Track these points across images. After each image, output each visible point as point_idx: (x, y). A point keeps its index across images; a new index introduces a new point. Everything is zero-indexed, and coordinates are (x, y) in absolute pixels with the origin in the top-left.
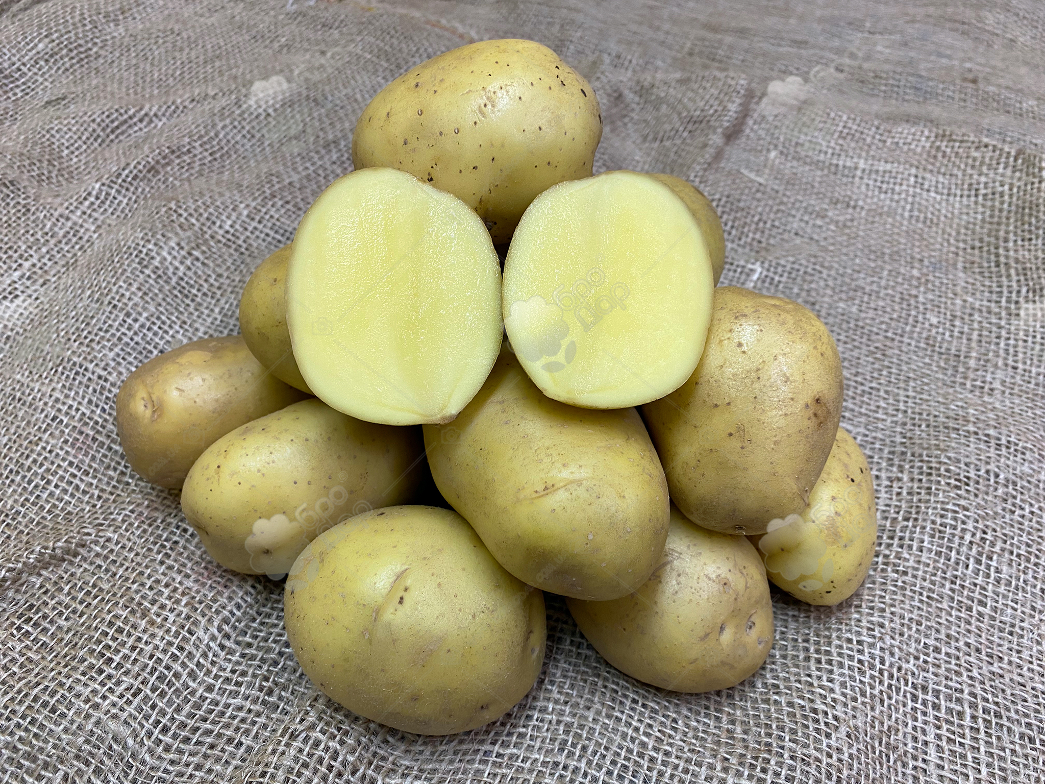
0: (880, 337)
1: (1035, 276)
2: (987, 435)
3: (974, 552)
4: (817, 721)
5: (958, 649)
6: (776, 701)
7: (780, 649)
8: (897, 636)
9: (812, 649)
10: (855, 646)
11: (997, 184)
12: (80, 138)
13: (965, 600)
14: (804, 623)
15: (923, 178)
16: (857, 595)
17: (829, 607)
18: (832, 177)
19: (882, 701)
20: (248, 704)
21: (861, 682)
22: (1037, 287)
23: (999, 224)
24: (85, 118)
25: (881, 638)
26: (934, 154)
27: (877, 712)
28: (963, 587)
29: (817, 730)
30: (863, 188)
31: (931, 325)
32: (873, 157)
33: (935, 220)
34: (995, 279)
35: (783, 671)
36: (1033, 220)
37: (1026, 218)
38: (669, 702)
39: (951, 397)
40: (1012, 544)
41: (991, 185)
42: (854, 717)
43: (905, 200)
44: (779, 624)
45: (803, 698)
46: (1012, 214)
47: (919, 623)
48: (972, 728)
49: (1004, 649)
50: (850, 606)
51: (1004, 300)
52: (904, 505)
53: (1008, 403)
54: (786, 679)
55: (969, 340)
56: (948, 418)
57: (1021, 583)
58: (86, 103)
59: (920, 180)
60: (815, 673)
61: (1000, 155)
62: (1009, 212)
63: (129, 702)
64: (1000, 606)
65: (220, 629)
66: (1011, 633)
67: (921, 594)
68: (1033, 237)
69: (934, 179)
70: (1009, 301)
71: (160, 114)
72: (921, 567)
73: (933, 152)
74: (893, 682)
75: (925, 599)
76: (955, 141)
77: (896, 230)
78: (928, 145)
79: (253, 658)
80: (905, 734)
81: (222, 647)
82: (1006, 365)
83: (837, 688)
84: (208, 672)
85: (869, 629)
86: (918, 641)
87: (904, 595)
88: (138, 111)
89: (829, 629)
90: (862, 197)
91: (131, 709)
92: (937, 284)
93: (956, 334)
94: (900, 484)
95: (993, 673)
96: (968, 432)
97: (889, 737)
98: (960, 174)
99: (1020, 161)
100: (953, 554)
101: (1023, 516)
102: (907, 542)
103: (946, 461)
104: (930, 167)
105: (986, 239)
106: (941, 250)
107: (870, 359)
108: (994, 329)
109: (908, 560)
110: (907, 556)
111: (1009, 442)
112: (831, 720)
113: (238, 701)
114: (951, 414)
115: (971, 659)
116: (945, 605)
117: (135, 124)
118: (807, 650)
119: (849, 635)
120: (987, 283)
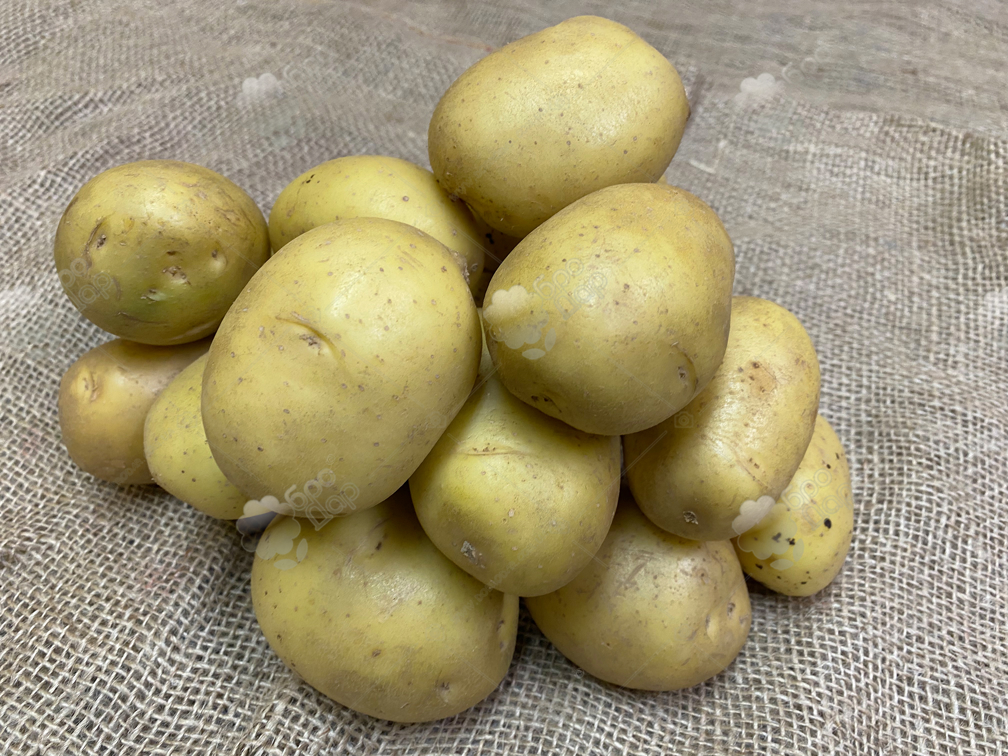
0: (839, 314)
1: (991, 253)
2: (953, 411)
3: (949, 536)
4: (801, 718)
5: (941, 638)
6: (757, 698)
7: (760, 641)
8: (879, 626)
9: (793, 641)
10: (837, 637)
11: (946, 168)
12: (24, 127)
13: (945, 587)
14: (782, 613)
15: (874, 162)
16: (836, 583)
17: (808, 597)
18: (783, 162)
19: (868, 695)
20: (201, 724)
21: (846, 674)
22: (994, 264)
23: (950, 205)
24: (29, 106)
25: (863, 629)
26: (882, 138)
27: (864, 706)
28: (940, 572)
29: (802, 728)
30: (815, 172)
31: (889, 301)
32: (824, 142)
33: (887, 202)
34: (950, 257)
35: (764, 665)
36: (985, 201)
37: (978, 199)
38: (644, 704)
39: (915, 370)
40: (985, 527)
41: (940, 168)
42: (841, 712)
43: (857, 183)
44: (757, 615)
45: (785, 693)
46: (963, 196)
47: (901, 612)
48: (961, 720)
49: (987, 636)
50: (829, 595)
51: (960, 277)
52: (877, 487)
53: (971, 376)
54: (768, 674)
55: (929, 314)
56: (912, 392)
57: (997, 568)
58: (30, 89)
59: (870, 164)
60: (798, 666)
61: (948, 140)
62: (960, 194)
63: (71, 730)
64: (978, 591)
65: (168, 642)
66: (992, 620)
67: (901, 581)
68: (986, 216)
69: (884, 163)
70: (965, 277)
71: (106, 99)
72: (899, 552)
73: (882, 136)
74: (879, 674)
75: (905, 586)
76: (903, 126)
77: (850, 211)
78: (876, 130)
79: (205, 673)
80: (893, 729)
81: (172, 662)
82: (968, 338)
83: (822, 681)
84: (158, 692)
85: (850, 619)
86: (900, 631)
87: (884, 583)
88: (83, 97)
89: (809, 619)
90: (814, 180)
91: (74, 737)
92: (893, 261)
93: (915, 309)
94: (871, 466)
95: (978, 663)
96: (933, 407)
97: (877, 732)
98: (909, 158)
99: (968, 145)
100: (930, 538)
101: (993, 497)
102: (882, 525)
103: (915, 439)
104: (879, 151)
105: (939, 220)
106: (894, 231)
107: (830, 336)
108: (953, 304)
109: (884, 545)
110: (884, 541)
111: (975, 418)
112: (816, 716)
113: (189, 722)
114: (916, 388)
115: (955, 648)
116: (925, 592)
117: (80, 110)
118: (787, 641)
119: (830, 626)
120: (943, 261)
